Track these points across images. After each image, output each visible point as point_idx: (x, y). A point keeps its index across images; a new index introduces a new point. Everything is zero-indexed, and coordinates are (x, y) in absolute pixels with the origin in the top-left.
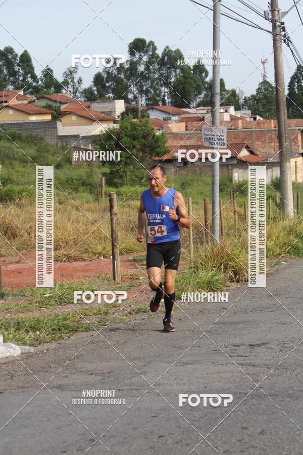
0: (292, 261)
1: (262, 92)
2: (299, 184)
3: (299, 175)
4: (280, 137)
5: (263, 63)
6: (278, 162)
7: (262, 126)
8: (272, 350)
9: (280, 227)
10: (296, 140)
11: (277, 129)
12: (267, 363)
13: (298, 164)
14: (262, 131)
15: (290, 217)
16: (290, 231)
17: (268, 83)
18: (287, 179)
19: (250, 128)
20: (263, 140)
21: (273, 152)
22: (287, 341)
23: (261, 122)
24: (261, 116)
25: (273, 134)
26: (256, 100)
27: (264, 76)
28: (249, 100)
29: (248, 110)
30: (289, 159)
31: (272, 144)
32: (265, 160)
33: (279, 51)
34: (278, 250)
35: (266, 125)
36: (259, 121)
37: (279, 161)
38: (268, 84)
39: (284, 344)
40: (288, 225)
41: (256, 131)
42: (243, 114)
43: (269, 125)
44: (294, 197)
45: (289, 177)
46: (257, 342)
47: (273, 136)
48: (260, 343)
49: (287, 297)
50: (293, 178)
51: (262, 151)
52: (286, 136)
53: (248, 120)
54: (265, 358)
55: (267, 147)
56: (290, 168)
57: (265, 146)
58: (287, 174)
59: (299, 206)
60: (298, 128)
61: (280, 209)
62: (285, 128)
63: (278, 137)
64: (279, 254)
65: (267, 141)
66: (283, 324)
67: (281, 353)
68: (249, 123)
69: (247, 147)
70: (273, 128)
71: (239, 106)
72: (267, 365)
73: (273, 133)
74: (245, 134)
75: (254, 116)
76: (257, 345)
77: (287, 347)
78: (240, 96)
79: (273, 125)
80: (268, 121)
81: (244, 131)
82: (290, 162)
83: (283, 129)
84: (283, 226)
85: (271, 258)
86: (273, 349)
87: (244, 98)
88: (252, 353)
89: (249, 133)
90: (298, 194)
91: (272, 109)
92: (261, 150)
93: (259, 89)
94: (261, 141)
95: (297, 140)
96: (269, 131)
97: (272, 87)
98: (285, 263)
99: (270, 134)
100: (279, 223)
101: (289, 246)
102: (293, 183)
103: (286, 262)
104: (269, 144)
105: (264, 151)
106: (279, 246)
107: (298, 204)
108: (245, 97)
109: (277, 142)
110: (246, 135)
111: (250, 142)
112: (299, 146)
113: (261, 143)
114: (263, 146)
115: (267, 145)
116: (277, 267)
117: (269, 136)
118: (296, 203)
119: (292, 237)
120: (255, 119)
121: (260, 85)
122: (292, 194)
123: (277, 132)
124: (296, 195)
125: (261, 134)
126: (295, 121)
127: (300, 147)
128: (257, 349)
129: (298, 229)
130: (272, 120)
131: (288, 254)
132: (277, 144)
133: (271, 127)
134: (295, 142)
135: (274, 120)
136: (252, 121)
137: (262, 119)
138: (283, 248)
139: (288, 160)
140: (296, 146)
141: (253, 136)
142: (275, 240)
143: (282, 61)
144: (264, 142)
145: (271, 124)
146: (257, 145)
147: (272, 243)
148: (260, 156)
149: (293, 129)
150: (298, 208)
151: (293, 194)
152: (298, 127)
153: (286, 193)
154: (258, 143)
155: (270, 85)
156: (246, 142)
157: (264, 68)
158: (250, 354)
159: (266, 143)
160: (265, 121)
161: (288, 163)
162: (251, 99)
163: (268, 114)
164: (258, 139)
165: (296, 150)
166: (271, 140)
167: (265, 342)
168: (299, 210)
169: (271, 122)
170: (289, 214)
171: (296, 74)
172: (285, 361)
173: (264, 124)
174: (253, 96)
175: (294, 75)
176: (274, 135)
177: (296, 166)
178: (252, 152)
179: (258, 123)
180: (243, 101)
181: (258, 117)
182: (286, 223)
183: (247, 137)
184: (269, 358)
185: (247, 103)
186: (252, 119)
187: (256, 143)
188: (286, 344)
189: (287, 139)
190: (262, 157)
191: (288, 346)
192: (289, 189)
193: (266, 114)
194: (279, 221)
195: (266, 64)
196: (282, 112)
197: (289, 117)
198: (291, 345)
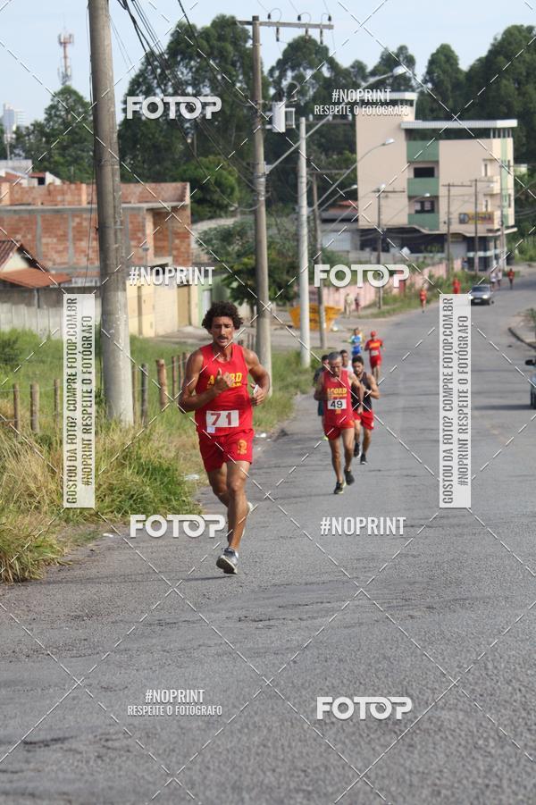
1: (59, 116)
2: (147, 340)
3: (147, 319)
4: (102, 230)
5: (64, 44)
6: (93, 288)
7: (59, 198)
8: (78, 757)
10: (140, 235)
11: (95, 206)
12: (66, 788)
14: (58, 211)
16: (125, 458)
17: (75, 93)
18: (117, 330)
19: (29, 204)
20: (60, 232)
21: (83, 261)
22: (116, 733)
23: (55, 190)
24: (57, 174)
25: (86, 219)
26: (43, 133)
27: (66, 77)
28: (28, 135)
29: (26, 158)
30: (124, 284)
31: (83, 244)
32: (64, 282)
33: (102, 19)
35: (68, 198)
36: (52, 188)
37: (98, 284)
38: (74, 97)
39: (107, 740)
41: (43, 211)
42: (14, 169)
43: (76, 198)
44: (133, 373)
45: (122, 328)
46: (43, 736)
47: (85, 224)
48: (49, 738)
49: (116, 622)
50: (133, 327)
51: (58, 260)
52: (118, 226)
53: (25, 183)
54: (61, 775)
55: (71, 250)
56: (125, 306)
57: (66, 249)
58: (118, 319)
59: (146, 397)
60: (145, 206)
62: (115, 207)
63: (97, 230)
65: (71, 235)
66: (106, 689)
67: (100, 762)
68: (27, 192)
69: (21, 250)
70: (85, 205)
71: (4, 149)
72: (64, 794)
73: (85, 216)
74: (17, 217)
75: (41, 175)
76: (42, 742)
77: (115, 749)
78: (6, 124)
79: (84, 198)
80: (73, 186)
81: (15, 211)
82: (125, 290)
83: (110, 211)
84: (108, 446)
86: (81, 753)
87: (14, 129)
88: (27, 762)
89: (26, 216)
90: (143, 366)
91: (82, 158)
92: (55, 256)
93: (52, 107)
94: (56, 236)
95: (144, 234)
96: (76, 213)
97: (84, 105)
98: (111, 536)
99: (77, 220)
101: (120, 493)
102: (133, 339)
103: (112, 532)
104: (74, 244)
105: (63, 261)
107: (143, 391)
108: (18, 128)
109: (94, 239)
110: (21, 220)
111: (29, 237)
112: (147, 250)
113: (55, 240)
114: (60, 248)
115: (70, 244)
116: (91, 545)
117: (75, 224)
118: (138, 388)
119: (128, 472)
120: (41, 181)
121: (56, 99)
123: (95, 215)
124: (138, 368)
125: (56, 219)
126: (140, 189)
127: (151, 251)
128: (42, 753)
129: (144, 452)
130: (84, 186)
131: (118, 512)
132: (95, 244)
133: (80, 202)
134: (140, 239)
135: (88, 184)
136: (34, 187)
137: (58, 182)
138: (107, 499)
139: (120, 286)
140: (140, 250)
141: (36, 223)
143: (110, 45)
144: (63, 238)
145: (80, 195)
146: (47, 244)
148: (53, 272)
149: (133, 209)
150: (143, 401)
152: (147, 202)
153: (116, 365)
154: (49, 240)
155: (79, 99)
156: (19, 237)
157: (65, 57)
158: (25, 766)
159: (67, 240)
160: (65, 187)
161: (120, 293)
162: (33, 132)
163: (72, 168)
164: (48, 230)
165: (141, 259)
166: (80, 234)
167: (61, 736)
168: (147, 405)
169: (80, 189)
170: (123, 418)
171: (142, 74)
172: (110, 784)
173: (63, 193)
174: (37, 125)
175: (138, 76)
176: (88, 223)
177: (139, 297)
178: (32, 263)
179: (49, 193)
180: (14, 136)
181: (49, 178)
182: (116, 438)
183: (22, 224)
184: (73, 776)
185: (24, 142)
186: (35, 182)
187: (44, 240)
188: (112, 740)
189: (119, 234)
190: (58, 275)
191: (117, 744)
193: (69, 170)
195: (69, 47)
196: (108, 170)
197: (125, 178)
198: (125, 742)
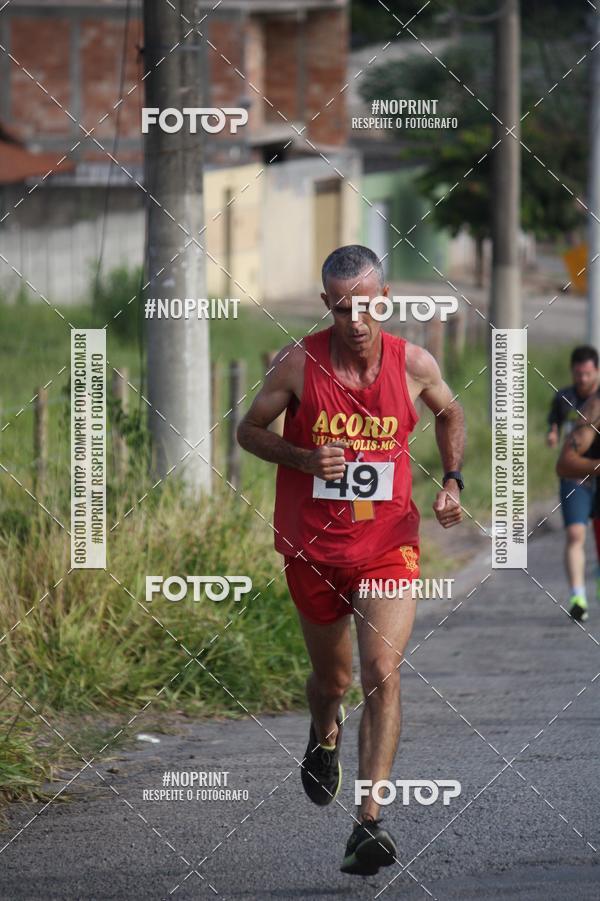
0: (191, 730)
3: (246, 262)
4: (151, 54)
6: (130, 189)
9: (136, 544)
13: (241, 201)
15: (188, 491)
18: (180, 282)
20: (53, 59)
21: (104, 126)
25: (115, 32)
30: (199, 178)
31: (106, 88)
32: (59, 174)
34: (119, 670)
37: (139, 181)
40: (178, 536)
41: (15, 10)
44: (213, 381)
45: (190, 276)
51: (47, 123)
52: (189, 47)
55: (76, 102)
56: (201, 224)
57: (65, 98)
58: (183, 257)
60: (248, 5)
61: (136, 444)
63: (142, 52)
64: (125, 688)
73: (111, 24)
82: (199, 190)
83: (171, 10)
84: (153, 540)
85: (81, 710)
90: (233, 365)
92: (41, 114)
94: (43, 67)
95: (242, 71)
96: (90, 16)
98: (155, 741)
99: (92, 33)
100: (127, 524)
103: (158, 732)
104: (85, 87)
105: (59, 124)
106: (128, 643)
107: (231, 424)
112: (248, 106)
113: (41, 76)
114: (54, 95)
115: (74, 88)
116: (110, 760)
117: (86, 43)
118: (220, 415)
122: (204, 362)
123: (136, 24)
124: (223, 370)
125: (43, 29)
127: (259, 109)
131: (173, 688)
132: (136, 89)
134: (232, 80)
139: (191, 182)
142: (106, 614)
144: (58, 73)
146: (22, 87)
147: (90, 626)
148: (35, 149)
151: (213, 367)
153: (175, 359)
159: (69, 77)
161: (189, 200)
164: (26, 52)
166: (97, 66)
170: (187, 476)
176: (120, 41)
177: (228, 213)
182: (171, 521)
187: (17, 77)
189: (189, 61)
190: (49, 157)
192: (189, 341)
194: (127, 508)
